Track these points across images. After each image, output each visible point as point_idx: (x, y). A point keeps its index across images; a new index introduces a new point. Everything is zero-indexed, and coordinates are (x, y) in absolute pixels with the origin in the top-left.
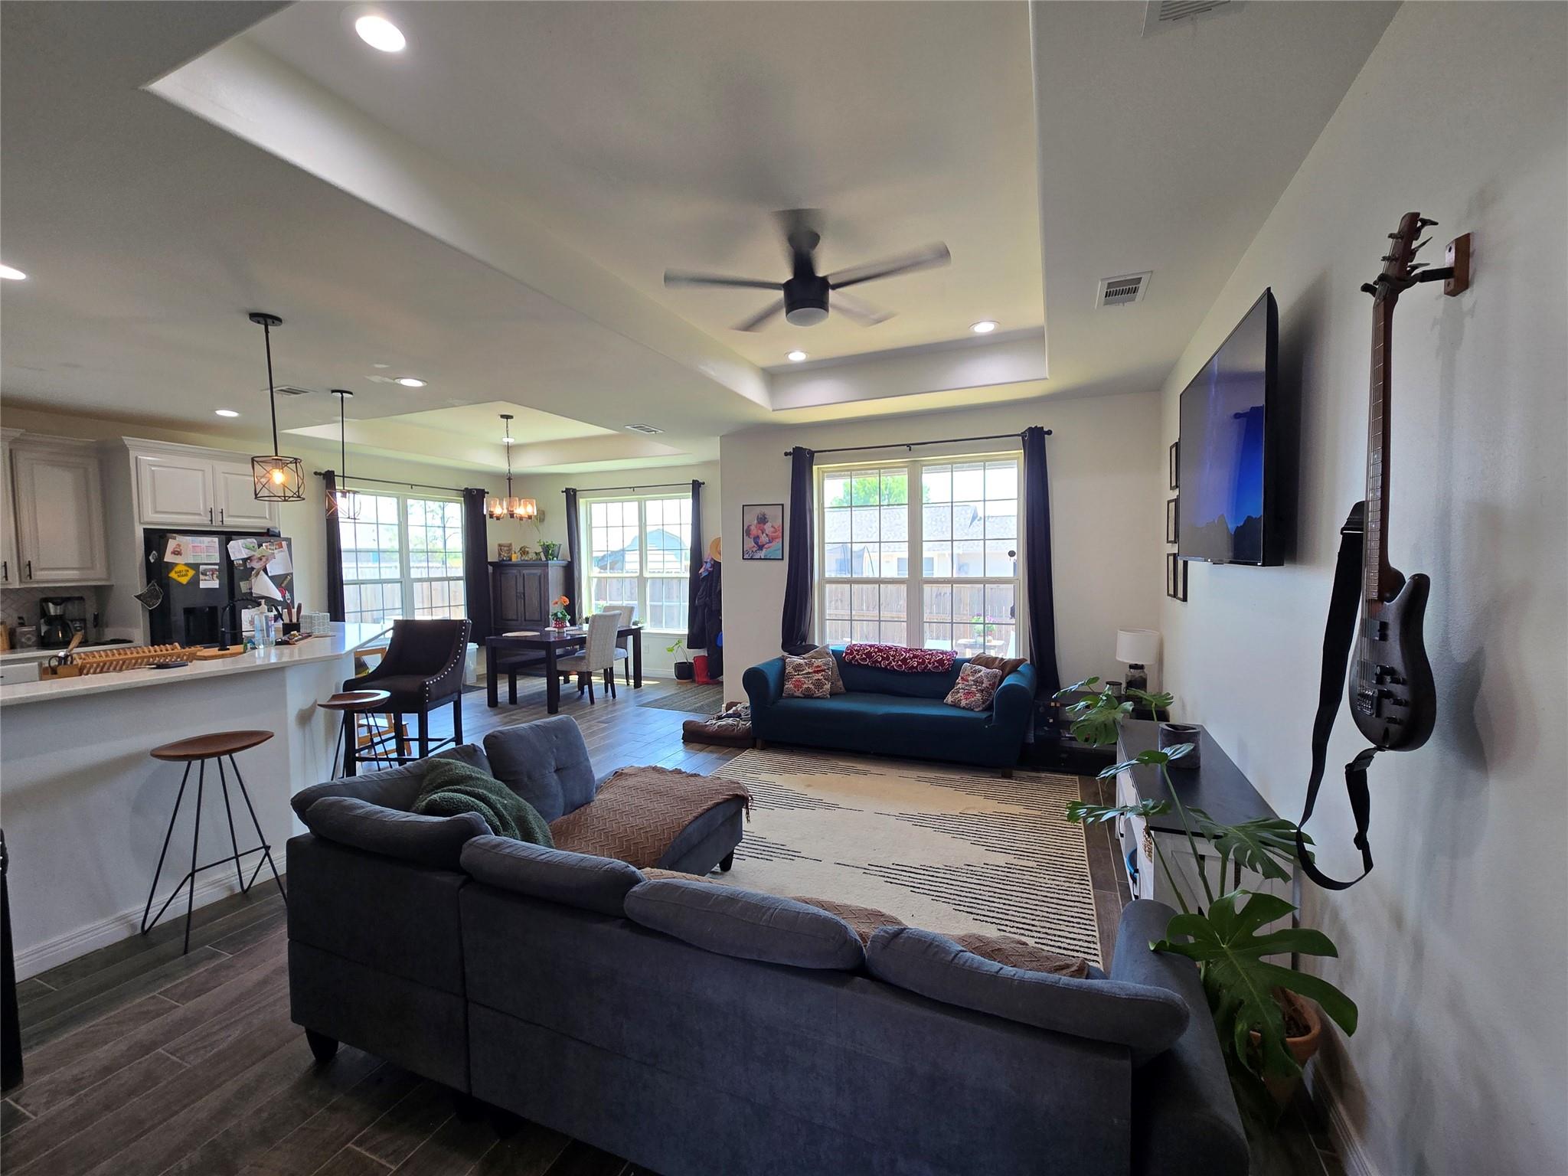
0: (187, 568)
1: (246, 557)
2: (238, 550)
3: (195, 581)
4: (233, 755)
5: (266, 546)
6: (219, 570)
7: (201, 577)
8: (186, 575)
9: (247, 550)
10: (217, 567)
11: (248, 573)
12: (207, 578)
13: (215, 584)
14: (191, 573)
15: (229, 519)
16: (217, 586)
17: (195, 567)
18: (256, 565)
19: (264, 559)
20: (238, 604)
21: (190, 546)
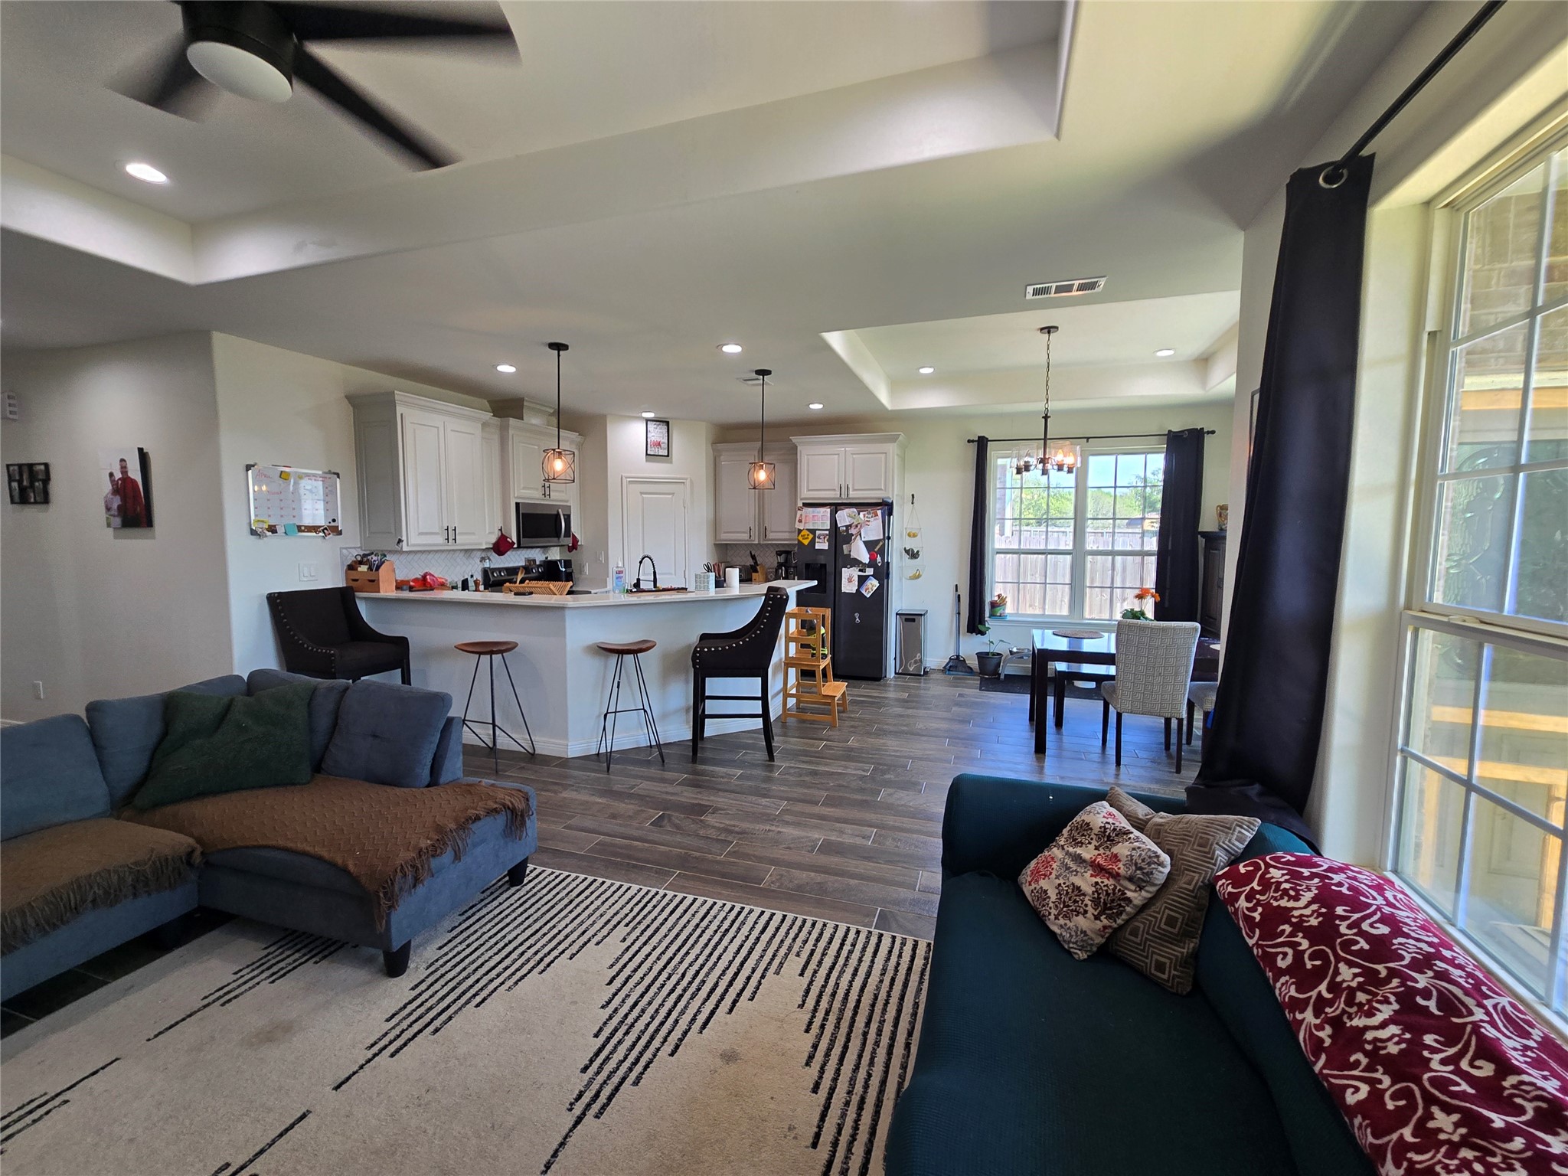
0: (808, 533)
1: (848, 524)
2: (844, 518)
3: (813, 542)
4: (504, 654)
5: (864, 515)
6: (830, 535)
7: (817, 540)
8: (807, 538)
9: (850, 519)
10: (827, 532)
11: (848, 539)
12: (821, 541)
13: (825, 546)
14: (811, 536)
15: (855, 492)
16: (827, 548)
17: (813, 531)
18: (853, 531)
19: (859, 527)
20: (840, 562)
21: (811, 516)
